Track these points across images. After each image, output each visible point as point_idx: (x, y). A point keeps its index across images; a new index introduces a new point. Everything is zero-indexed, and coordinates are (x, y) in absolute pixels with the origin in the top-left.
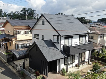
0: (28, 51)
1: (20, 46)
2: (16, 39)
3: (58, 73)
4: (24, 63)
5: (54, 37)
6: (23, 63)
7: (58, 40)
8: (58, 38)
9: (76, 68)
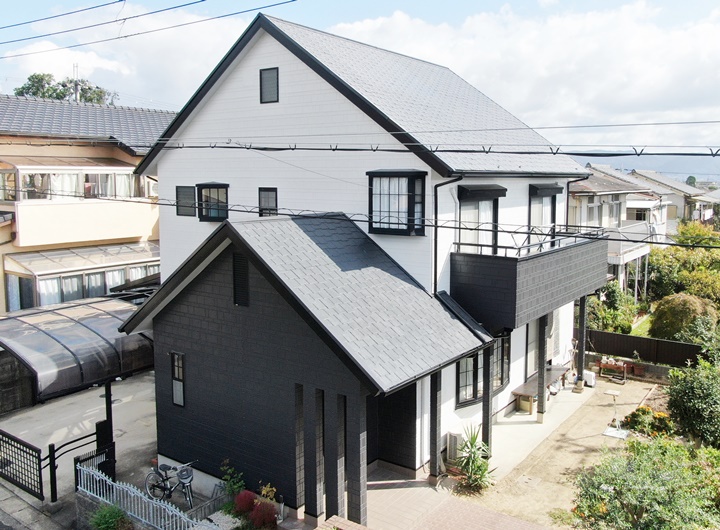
0: (148, 320)
1: (46, 289)
2: (14, 236)
3: (422, 474)
4: (104, 431)
5: (381, 185)
6: (99, 426)
7: (418, 208)
8: (418, 191)
9: (518, 417)
